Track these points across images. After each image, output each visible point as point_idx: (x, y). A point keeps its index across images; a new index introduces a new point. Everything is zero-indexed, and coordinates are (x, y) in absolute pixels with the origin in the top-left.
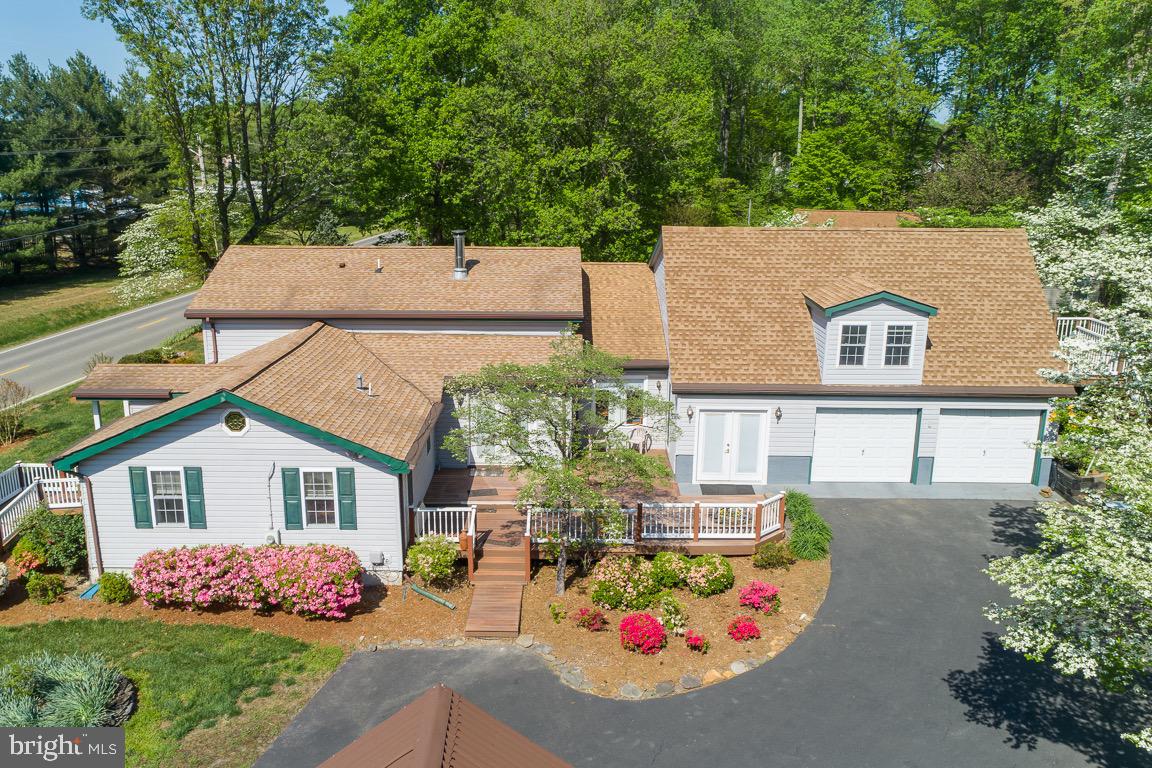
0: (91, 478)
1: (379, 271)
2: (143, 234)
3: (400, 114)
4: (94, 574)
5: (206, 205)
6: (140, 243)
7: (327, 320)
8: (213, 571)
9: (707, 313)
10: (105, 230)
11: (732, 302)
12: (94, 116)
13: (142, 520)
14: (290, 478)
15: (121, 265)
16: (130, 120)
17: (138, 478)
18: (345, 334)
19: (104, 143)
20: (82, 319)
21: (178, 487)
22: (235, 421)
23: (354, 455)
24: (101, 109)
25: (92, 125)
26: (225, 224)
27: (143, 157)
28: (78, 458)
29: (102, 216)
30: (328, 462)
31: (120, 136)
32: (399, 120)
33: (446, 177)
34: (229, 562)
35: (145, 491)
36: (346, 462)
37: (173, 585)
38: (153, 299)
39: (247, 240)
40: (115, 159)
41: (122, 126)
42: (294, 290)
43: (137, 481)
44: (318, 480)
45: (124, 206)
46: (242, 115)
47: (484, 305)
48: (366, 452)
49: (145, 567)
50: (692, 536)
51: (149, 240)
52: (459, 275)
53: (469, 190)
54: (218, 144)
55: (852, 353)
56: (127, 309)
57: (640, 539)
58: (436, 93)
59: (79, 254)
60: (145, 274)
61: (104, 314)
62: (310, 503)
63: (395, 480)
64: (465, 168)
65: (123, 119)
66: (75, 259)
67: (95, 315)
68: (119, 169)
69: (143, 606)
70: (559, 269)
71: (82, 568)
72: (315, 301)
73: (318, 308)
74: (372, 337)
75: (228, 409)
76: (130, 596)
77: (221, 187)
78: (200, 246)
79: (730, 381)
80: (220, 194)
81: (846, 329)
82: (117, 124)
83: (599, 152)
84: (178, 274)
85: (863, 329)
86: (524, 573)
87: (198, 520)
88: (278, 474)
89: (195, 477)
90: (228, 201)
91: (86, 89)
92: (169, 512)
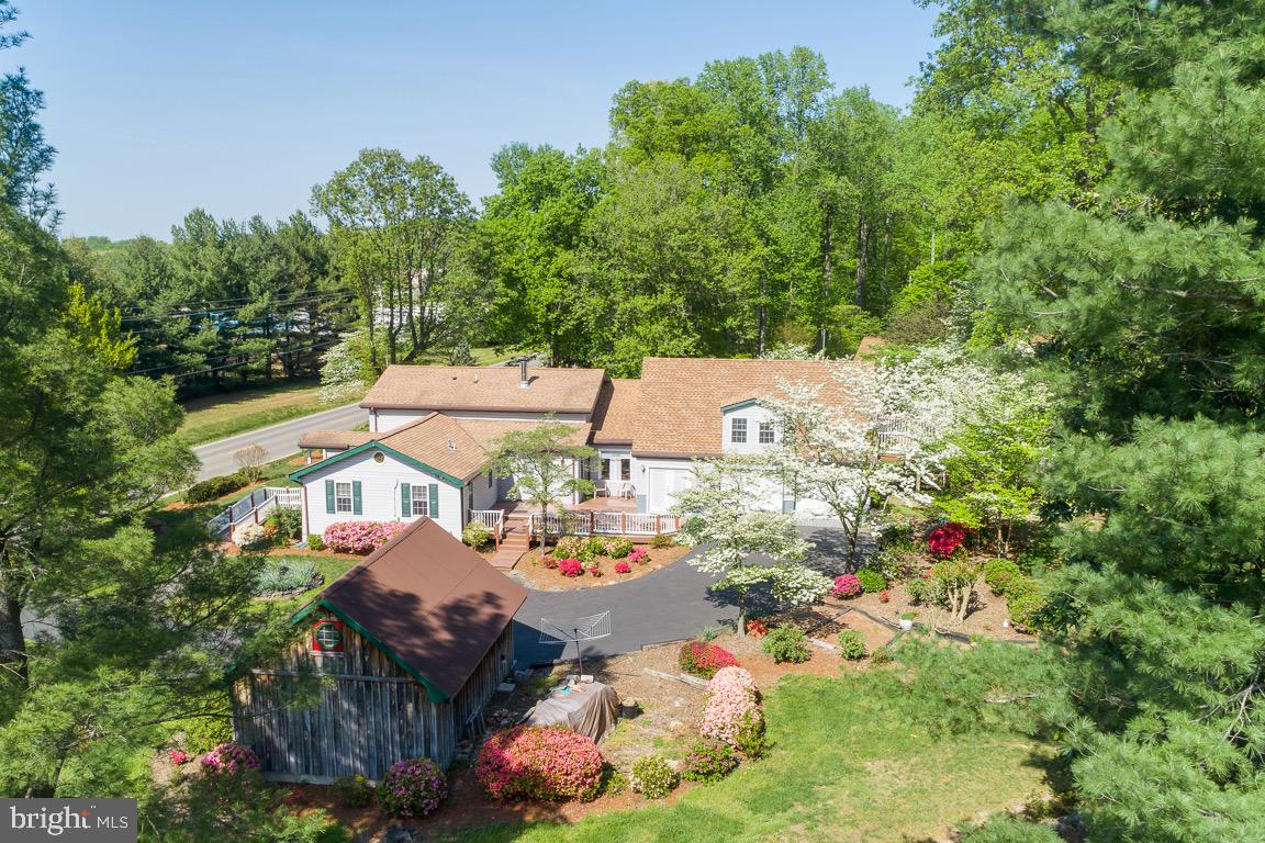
0: (307, 485)
1: (476, 382)
2: (338, 355)
3: (523, 269)
4: (305, 537)
5: (381, 336)
6: (336, 361)
7: (440, 411)
8: (364, 532)
9: (662, 410)
10: (310, 349)
11: (678, 404)
12: (307, 259)
13: (330, 509)
14: (405, 488)
15: (322, 376)
16: (333, 261)
17: (330, 485)
18: (450, 419)
19: (313, 280)
20: (290, 416)
21: (349, 492)
22: (379, 457)
23: (437, 477)
24: (312, 254)
25: (305, 267)
26: (394, 347)
27: (341, 290)
28: (302, 473)
29: (307, 337)
30: (425, 480)
31: (325, 274)
32: (522, 273)
33: (552, 316)
34: (371, 529)
35: (333, 494)
36: (434, 481)
37: (343, 539)
38: (343, 403)
39: (409, 361)
40: (321, 293)
41: (327, 266)
42: (424, 393)
43: (330, 488)
44: (419, 490)
45: (326, 328)
46: (409, 273)
47: (534, 404)
48: (443, 475)
49: (331, 531)
50: (621, 532)
51: (342, 359)
52: (524, 385)
53: (570, 324)
54: (391, 296)
55: (739, 435)
56: (323, 410)
57: (592, 532)
58: (551, 254)
59: (288, 367)
60: (338, 383)
61: (307, 413)
62: (415, 503)
63: (459, 491)
64: (566, 309)
65: (328, 261)
66: (284, 371)
67: (300, 413)
68: (323, 302)
69: (329, 552)
70: (586, 383)
71: (298, 536)
72: (435, 400)
73: (435, 403)
74: (467, 422)
75: (376, 450)
76: (322, 548)
77: (392, 323)
78: (375, 364)
79: (667, 450)
80: (391, 328)
81: (734, 421)
82: (323, 265)
83: (663, 299)
84: (360, 383)
85: (745, 421)
86: (526, 546)
87: (358, 510)
88: (399, 487)
89: (358, 486)
90: (396, 332)
91: (302, 239)
92: (344, 505)
